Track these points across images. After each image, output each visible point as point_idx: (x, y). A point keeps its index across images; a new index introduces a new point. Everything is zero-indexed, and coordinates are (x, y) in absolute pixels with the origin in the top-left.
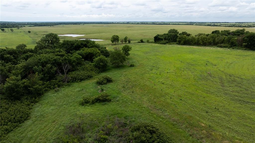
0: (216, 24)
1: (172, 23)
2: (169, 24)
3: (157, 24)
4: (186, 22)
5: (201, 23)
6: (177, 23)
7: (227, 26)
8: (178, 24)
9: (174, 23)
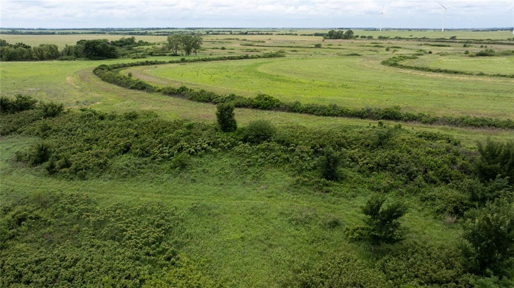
0: (148, 31)
1: (60, 31)
2: (53, 33)
3: (22, 34)
4: (92, 29)
5: (124, 31)
6: (71, 31)
7: (160, 35)
8: (74, 33)
9: (65, 31)
